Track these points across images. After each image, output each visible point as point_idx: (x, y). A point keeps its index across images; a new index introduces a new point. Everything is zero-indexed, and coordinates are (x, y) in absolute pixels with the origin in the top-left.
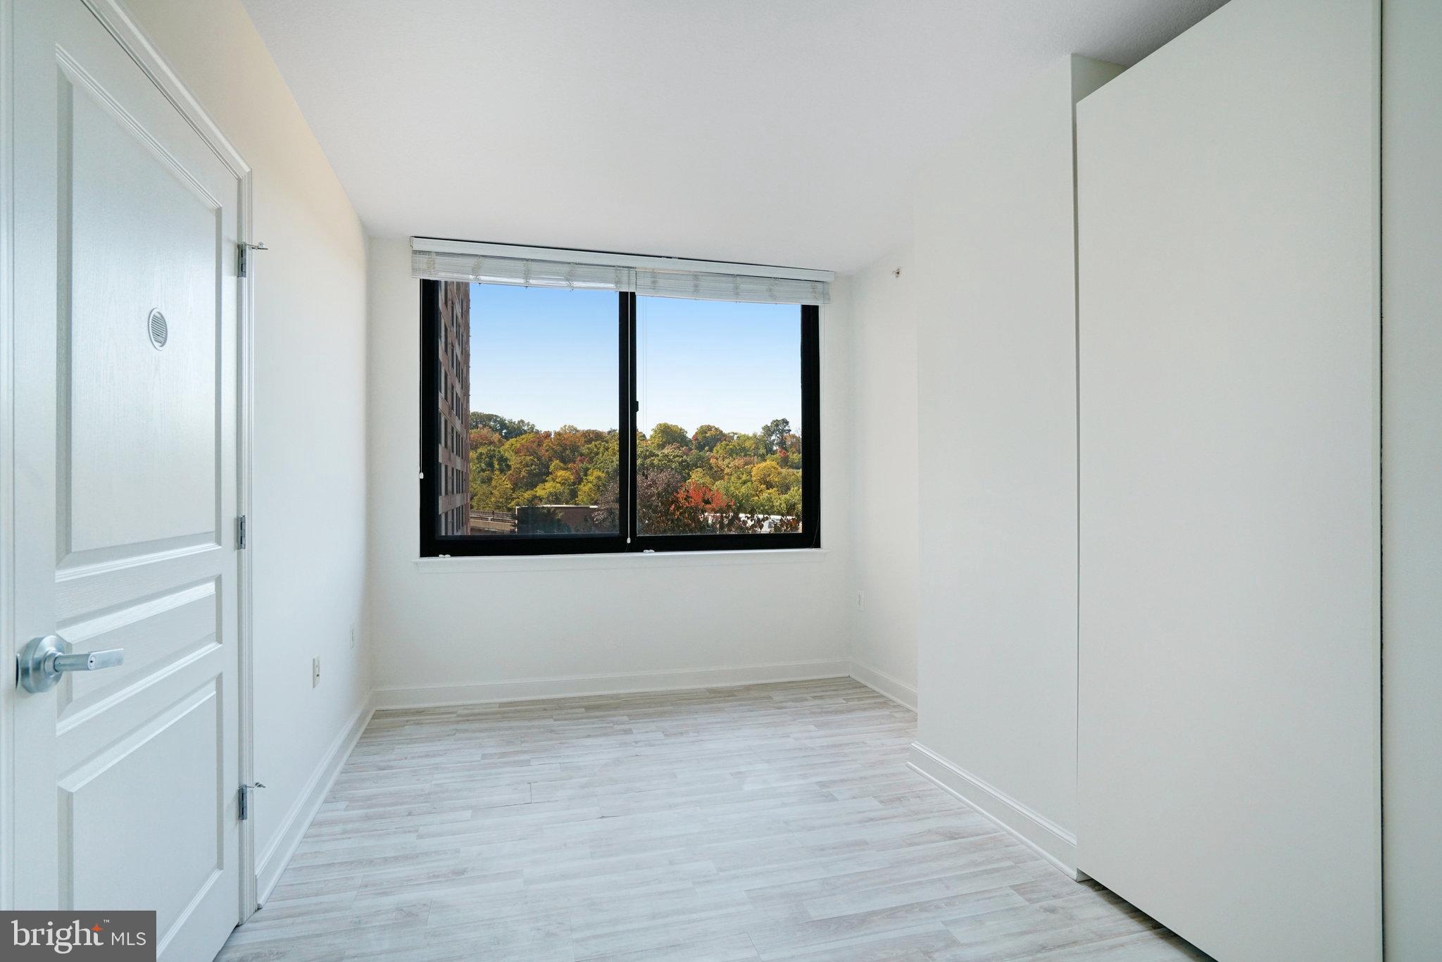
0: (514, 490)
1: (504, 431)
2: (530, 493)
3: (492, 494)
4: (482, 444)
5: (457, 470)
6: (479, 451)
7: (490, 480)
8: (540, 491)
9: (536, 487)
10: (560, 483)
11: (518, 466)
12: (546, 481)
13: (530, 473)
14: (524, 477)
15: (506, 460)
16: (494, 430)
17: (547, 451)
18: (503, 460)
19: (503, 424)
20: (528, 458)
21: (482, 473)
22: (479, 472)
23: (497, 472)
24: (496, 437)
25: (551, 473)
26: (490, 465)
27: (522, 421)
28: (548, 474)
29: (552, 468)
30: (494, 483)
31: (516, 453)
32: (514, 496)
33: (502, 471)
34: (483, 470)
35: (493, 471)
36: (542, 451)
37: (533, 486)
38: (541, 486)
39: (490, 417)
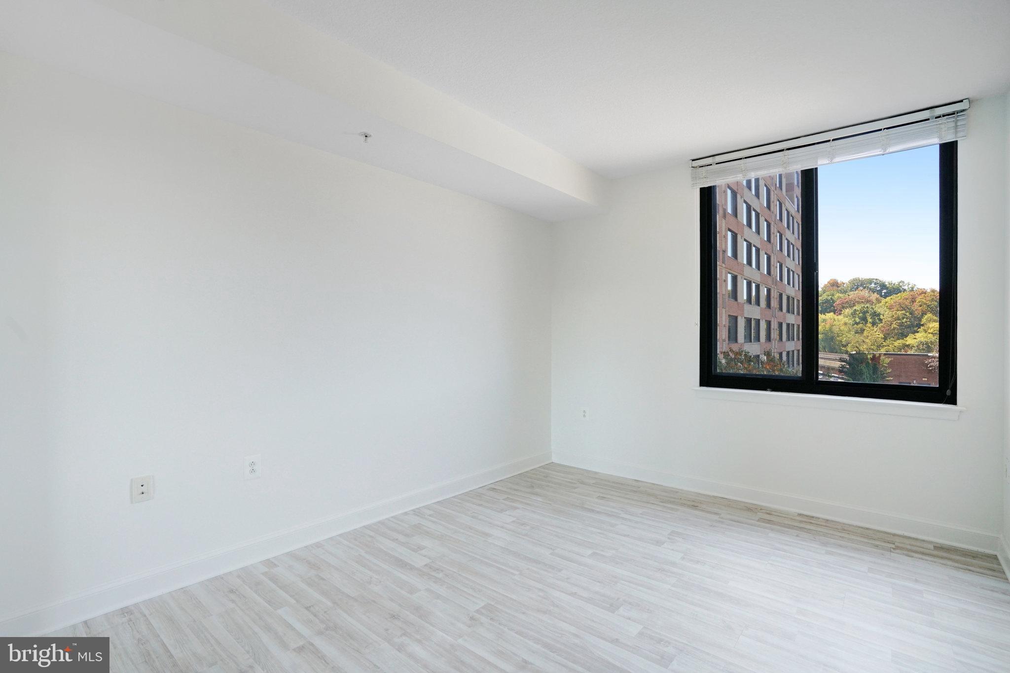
0: (885, 339)
1: (885, 291)
2: (900, 341)
3: (864, 342)
4: (859, 303)
5: (788, 325)
6: (855, 308)
7: (862, 331)
8: (910, 340)
9: (906, 336)
10: (932, 333)
11: (890, 319)
12: (918, 332)
13: (901, 325)
14: (894, 329)
15: (879, 315)
16: (873, 291)
17: (921, 306)
18: (875, 315)
19: (883, 286)
20: (900, 313)
21: (855, 326)
22: (853, 325)
23: (869, 325)
24: (875, 296)
25: (923, 325)
26: (864, 319)
27: (903, 282)
28: (919, 325)
29: (924, 321)
30: (865, 333)
31: (890, 309)
32: (885, 344)
33: (874, 324)
34: (857, 324)
35: (866, 322)
36: (916, 307)
37: (904, 336)
38: (911, 336)
39: (870, 281)
